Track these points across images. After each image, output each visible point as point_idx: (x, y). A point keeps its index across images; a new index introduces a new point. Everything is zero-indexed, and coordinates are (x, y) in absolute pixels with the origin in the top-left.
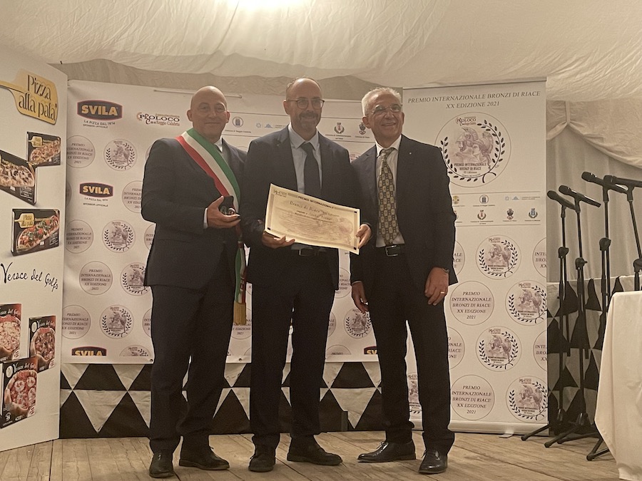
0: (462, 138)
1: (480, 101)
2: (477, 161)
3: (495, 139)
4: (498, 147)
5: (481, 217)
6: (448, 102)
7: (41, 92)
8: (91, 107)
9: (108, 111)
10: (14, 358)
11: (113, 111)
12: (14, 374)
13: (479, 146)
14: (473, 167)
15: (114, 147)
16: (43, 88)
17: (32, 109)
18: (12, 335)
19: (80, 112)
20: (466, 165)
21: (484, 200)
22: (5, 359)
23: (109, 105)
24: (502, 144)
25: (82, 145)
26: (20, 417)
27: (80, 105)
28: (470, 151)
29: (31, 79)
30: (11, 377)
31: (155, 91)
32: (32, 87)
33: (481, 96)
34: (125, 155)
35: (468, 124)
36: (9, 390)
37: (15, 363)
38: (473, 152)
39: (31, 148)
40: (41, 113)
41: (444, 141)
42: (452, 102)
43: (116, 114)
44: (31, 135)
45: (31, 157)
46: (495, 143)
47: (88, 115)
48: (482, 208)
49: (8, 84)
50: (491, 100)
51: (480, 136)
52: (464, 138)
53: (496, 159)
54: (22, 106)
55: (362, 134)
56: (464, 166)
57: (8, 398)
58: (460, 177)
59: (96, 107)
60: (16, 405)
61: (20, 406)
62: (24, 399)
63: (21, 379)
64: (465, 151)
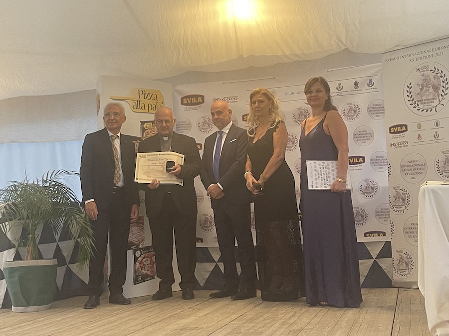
0: (421, 82)
1: (430, 54)
2: (431, 97)
3: (442, 79)
4: (444, 85)
5: (436, 136)
6: (410, 58)
7: (149, 97)
8: (188, 99)
9: (197, 100)
10: (140, 246)
11: (200, 99)
12: (141, 255)
13: (432, 86)
14: (429, 101)
15: (202, 120)
16: (151, 95)
17: (143, 108)
18: (138, 233)
19: (182, 104)
20: (425, 100)
21: (437, 124)
22: (134, 247)
23: (197, 96)
24: (446, 82)
25: (184, 122)
26: (149, 279)
27: (182, 99)
28: (426, 90)
29: (141, 92)
30: (140, 256)
31: (224, 83)
32: (142, 96)
33: (431, 50)
34: (208, 124)
35: (424, 71)
36: (139, 264)
37: (142, 249)
38: (428, 91)
39: (143, 130)
40: (150, 109)
41: (409, 86)
42: (412, 57)
43: (201, 101)
44: (143, 123)
45: (144, 134)
46: (442, 82)
47: (187, 104)
48: (436, 130)
49: (124, 97)
50: (438, 52)
51: (432, 79)
52: (422, 81)
53: (443, 94)
54: (135, 107)
55: (357, 88)
56: (423, 102)
57: (138, 268)
58: (421, 110)
59: (190, 99)
60: (145, 272)
61: (148, 272)
62: (150, 268)
63: (148, 257)
64: (423, 91)
